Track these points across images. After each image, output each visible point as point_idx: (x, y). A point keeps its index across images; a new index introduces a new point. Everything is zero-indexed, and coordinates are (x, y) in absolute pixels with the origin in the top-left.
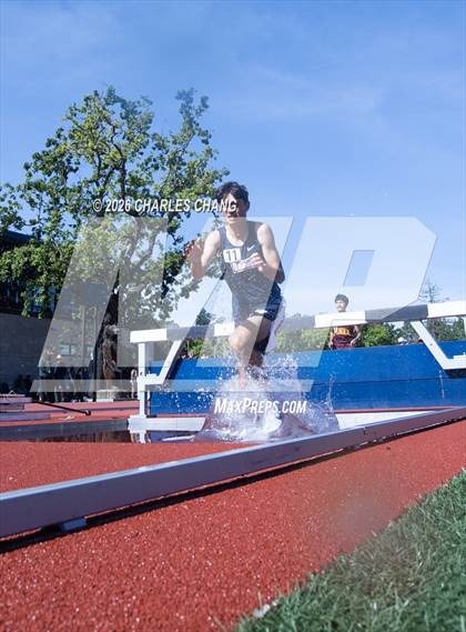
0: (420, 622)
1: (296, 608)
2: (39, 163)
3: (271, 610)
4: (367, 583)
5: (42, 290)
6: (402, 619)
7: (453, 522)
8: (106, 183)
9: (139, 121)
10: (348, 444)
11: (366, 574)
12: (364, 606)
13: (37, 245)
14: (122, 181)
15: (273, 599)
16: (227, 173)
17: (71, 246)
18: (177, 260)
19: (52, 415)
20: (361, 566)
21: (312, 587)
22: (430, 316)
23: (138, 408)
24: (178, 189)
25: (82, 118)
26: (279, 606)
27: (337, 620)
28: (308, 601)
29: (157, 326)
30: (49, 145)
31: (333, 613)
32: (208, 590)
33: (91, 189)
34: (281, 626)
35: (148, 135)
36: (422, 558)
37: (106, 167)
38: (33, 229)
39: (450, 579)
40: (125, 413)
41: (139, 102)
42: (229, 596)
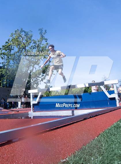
0: (104, 163)
1: (72, 160)
2: (4, 48)
3: (66, 160)
4: (90, 153)
5: (5, 80)
6: (100, 162)
7: (112, 137)
8: (21, 52)
9: (29, 36)
10: (85, 118)
12: (90, 159)
13: (4, 69)
15: (66, 158)
17: (12, 69)
19: (9, 112)
20: (89, 149)
21: (76, 154)
22: (105, 84)
23: (31, 110)
25: (14, 36)
27: (83, 163)
28: (75, 158)
29: (35, 89)
30: (6, 43)
31: (82, 161)
32: (50, 156)
33: (17, 54)
35: (31, 40)
36: (104, 146)
37: (21, 48)
38: (3, 65)
39: (112, 151)
40: (27, 111)
41: (29, 32)
42: (55, 157)
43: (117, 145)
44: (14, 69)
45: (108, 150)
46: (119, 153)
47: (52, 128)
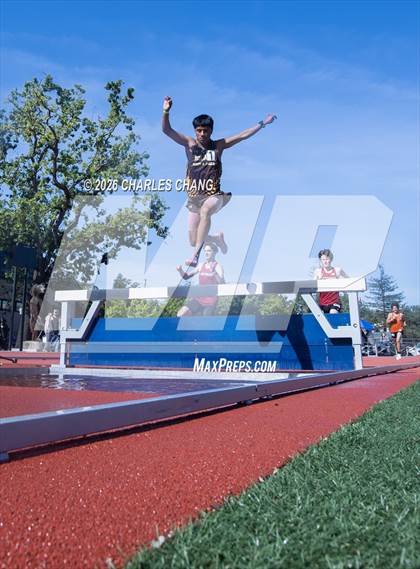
0: (296, 558)
1: (189, 541)
3: (167, 540)
4: (252, 522)
6: (281, 555)
7: (331, 472)
8: (40, 159)
9: (72, 106)
10: (242, 400)
11: (251, 515)
12: (248, 542)
14: (54, 159)
15: (168, 531)
16: (147, 157)
17: (7, 213)
18: (99, 231)
20: (248, 507)
21: (203, 523)
22: (319, 290)
23: (59, 359)
24: (103, 168)
25: (23, 103)
26: (173, 538)
27: (225, 554)
28: (199, 535)
31: (221, 546)
32: (113, 521)
33: (27, 165)
34: (175, 556)
35: (79, 120)
36: (301, 502)
37: (41, 146)
39: (325, 521)
40: (47, 362)
41: (73, 90)
42: (130, 527)
43: (346, 501)
44: (13, 214)
45: (313, 515)
46: (349, 530)
47: (129, 427)
